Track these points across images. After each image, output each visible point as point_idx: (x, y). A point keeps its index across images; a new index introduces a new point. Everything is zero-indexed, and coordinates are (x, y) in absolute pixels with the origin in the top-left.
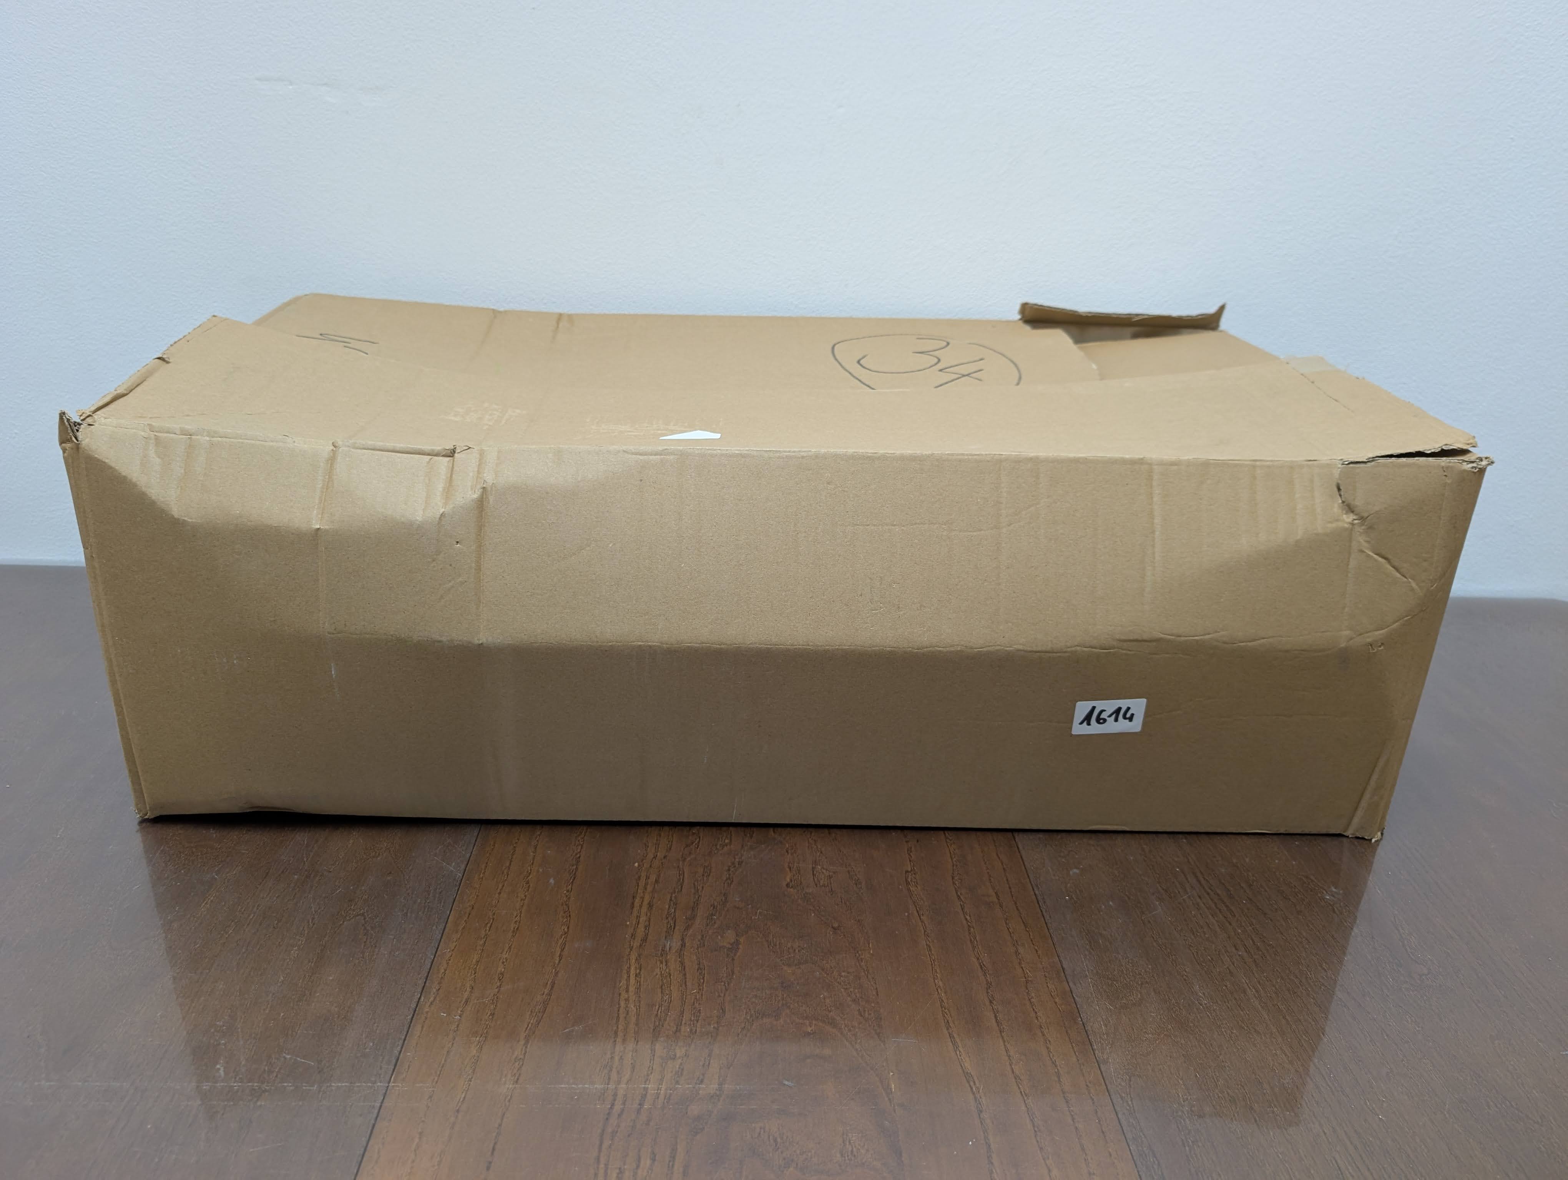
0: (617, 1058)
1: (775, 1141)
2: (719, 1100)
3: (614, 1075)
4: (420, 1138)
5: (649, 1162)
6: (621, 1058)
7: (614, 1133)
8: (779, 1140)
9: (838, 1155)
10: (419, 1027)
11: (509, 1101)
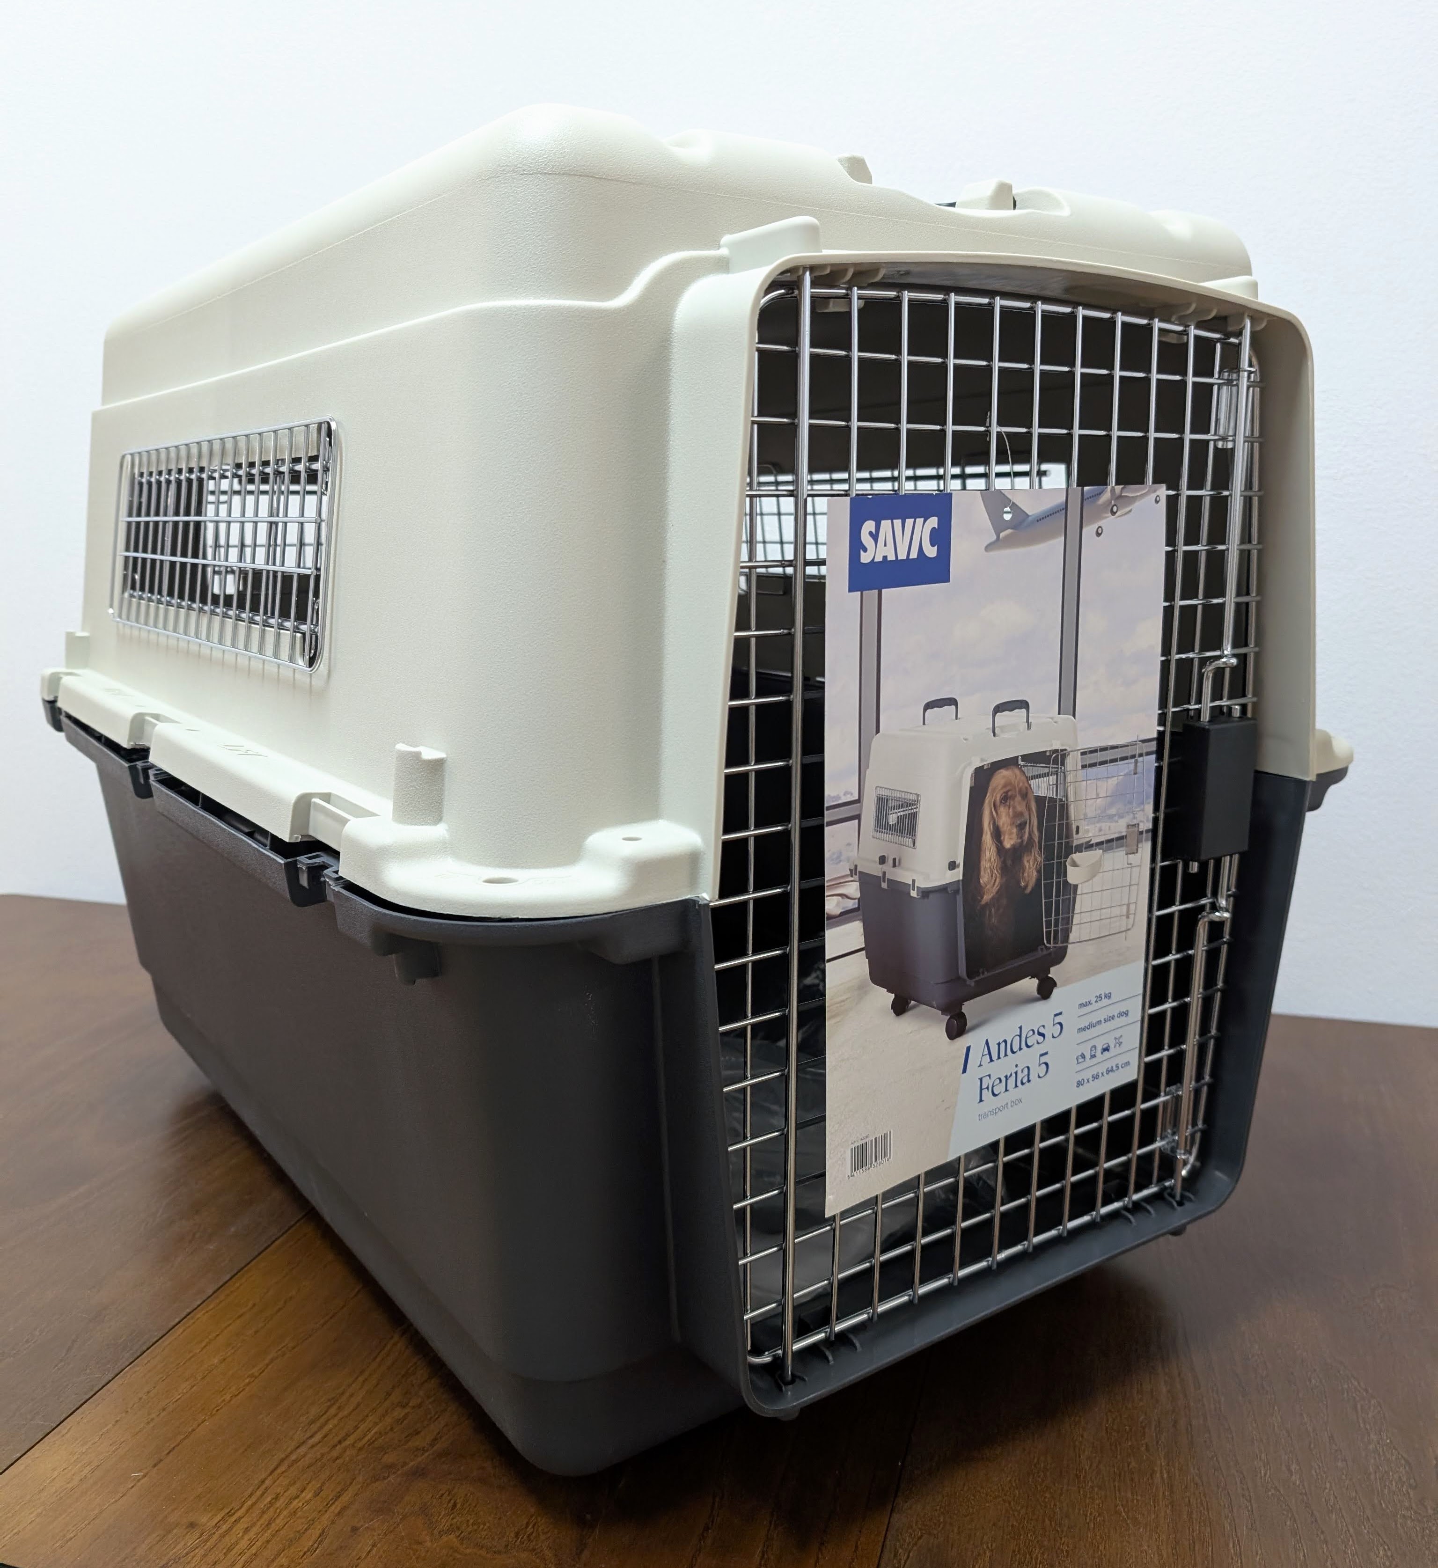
0: (347, 1394)
1: (455, 1505)
2: (423, 1454)
3: (333, 1411)
4: (114, 1425)
5: (310, 1495)
6: (352, 1396)
7: (296, 1461)
8: (458, 1506)
9: (513, 1535)
10: (181, 1330)
11: (217, 1410)
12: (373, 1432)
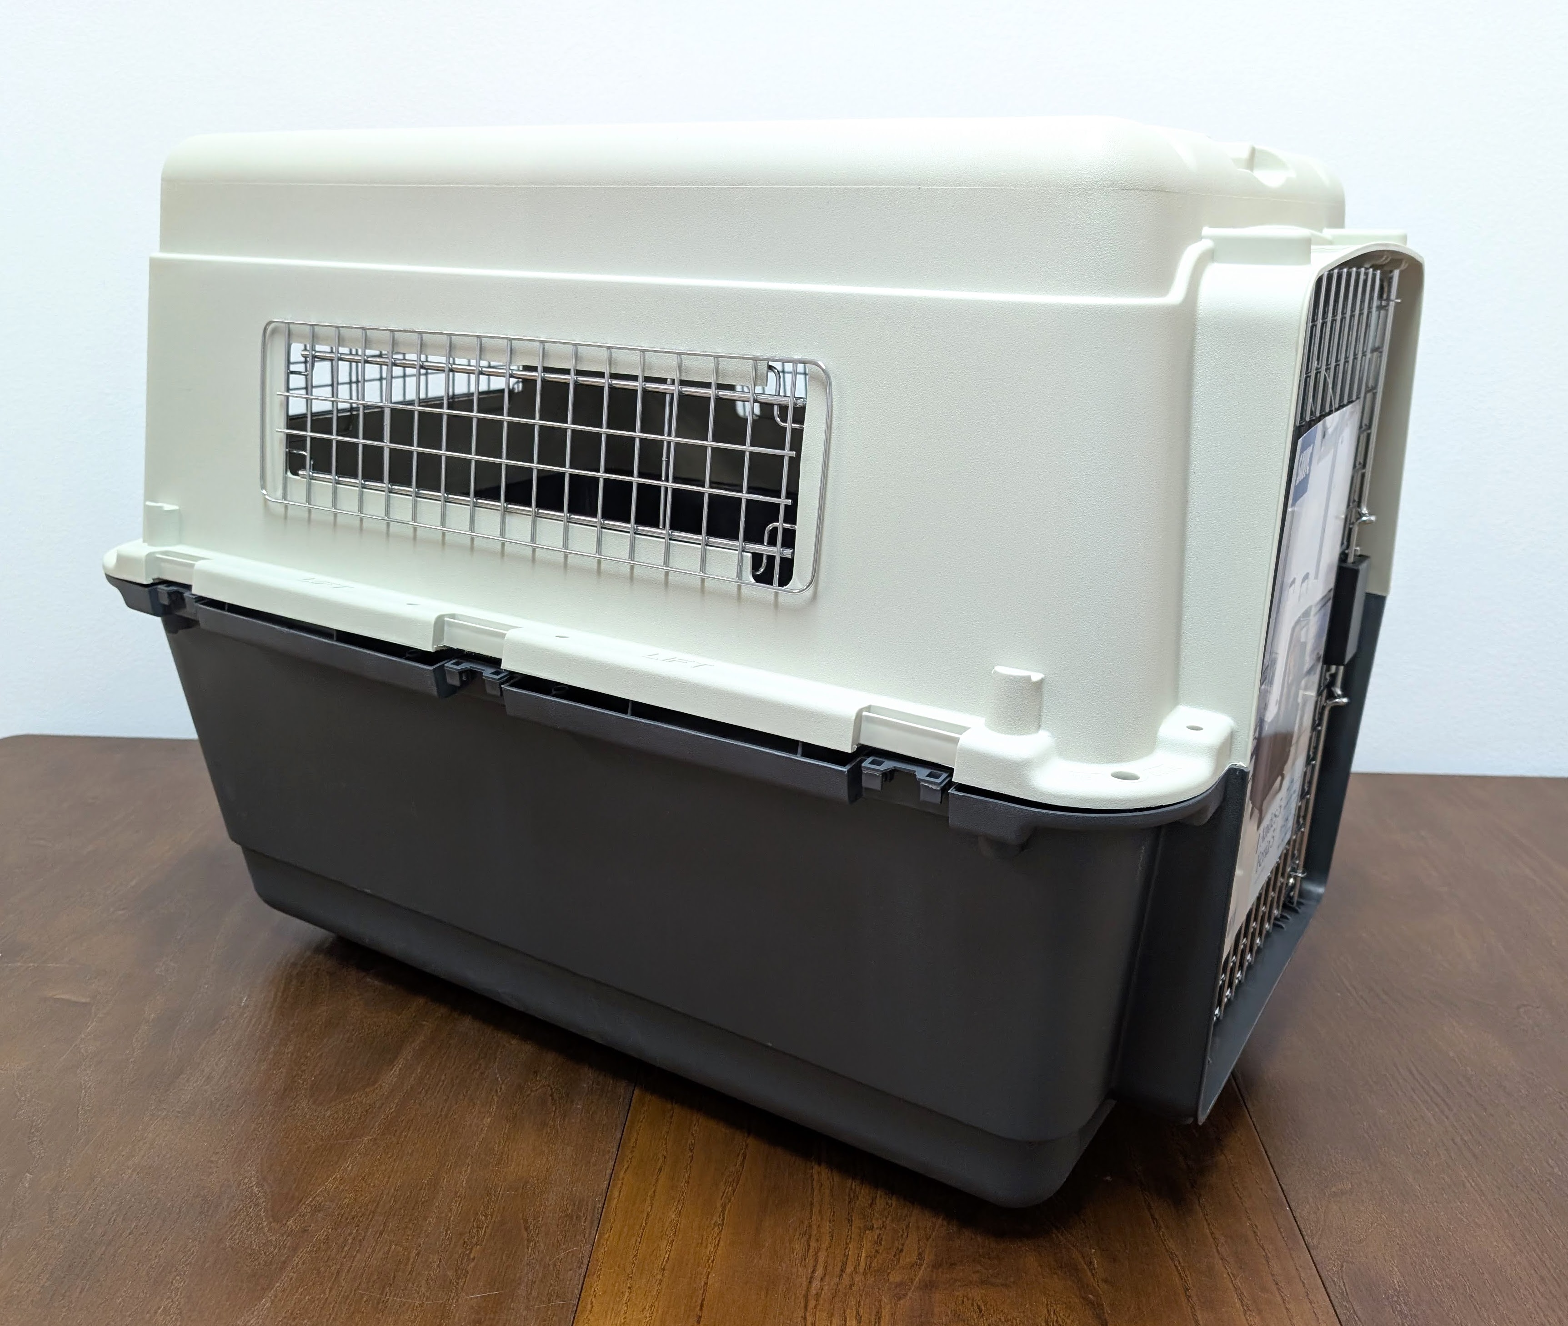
0: (815, 1227)
1: (979, 1308)
2: (920, 1268)
3: (813, 1244)
4: (630, 1293)
6: (820, 1228)
7: (818, 1296)
8: (983, 1308)
10: (616, 1193)
11: (713, 1262)
12: (863, 1255)
